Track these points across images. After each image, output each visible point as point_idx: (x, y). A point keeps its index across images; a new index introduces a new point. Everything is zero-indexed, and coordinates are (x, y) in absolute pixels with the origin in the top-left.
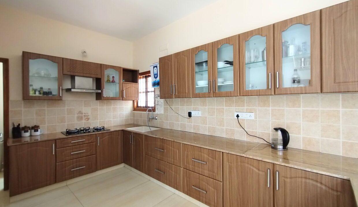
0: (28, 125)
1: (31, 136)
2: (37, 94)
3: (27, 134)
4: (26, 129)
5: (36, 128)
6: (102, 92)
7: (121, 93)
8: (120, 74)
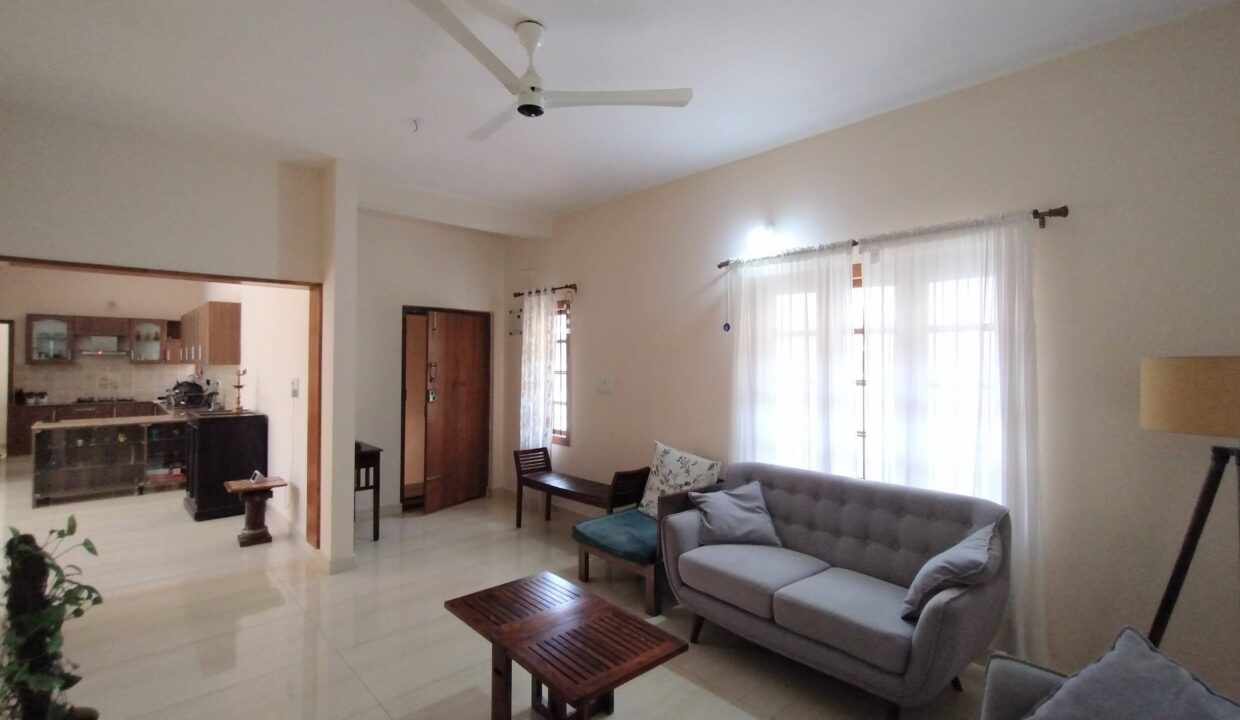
0: (33, 392)
2: (43, 357)
4: (31, 395)
5: (42, 395)
6: (129, 353)
7: (163, 353)
8: (162, 330)
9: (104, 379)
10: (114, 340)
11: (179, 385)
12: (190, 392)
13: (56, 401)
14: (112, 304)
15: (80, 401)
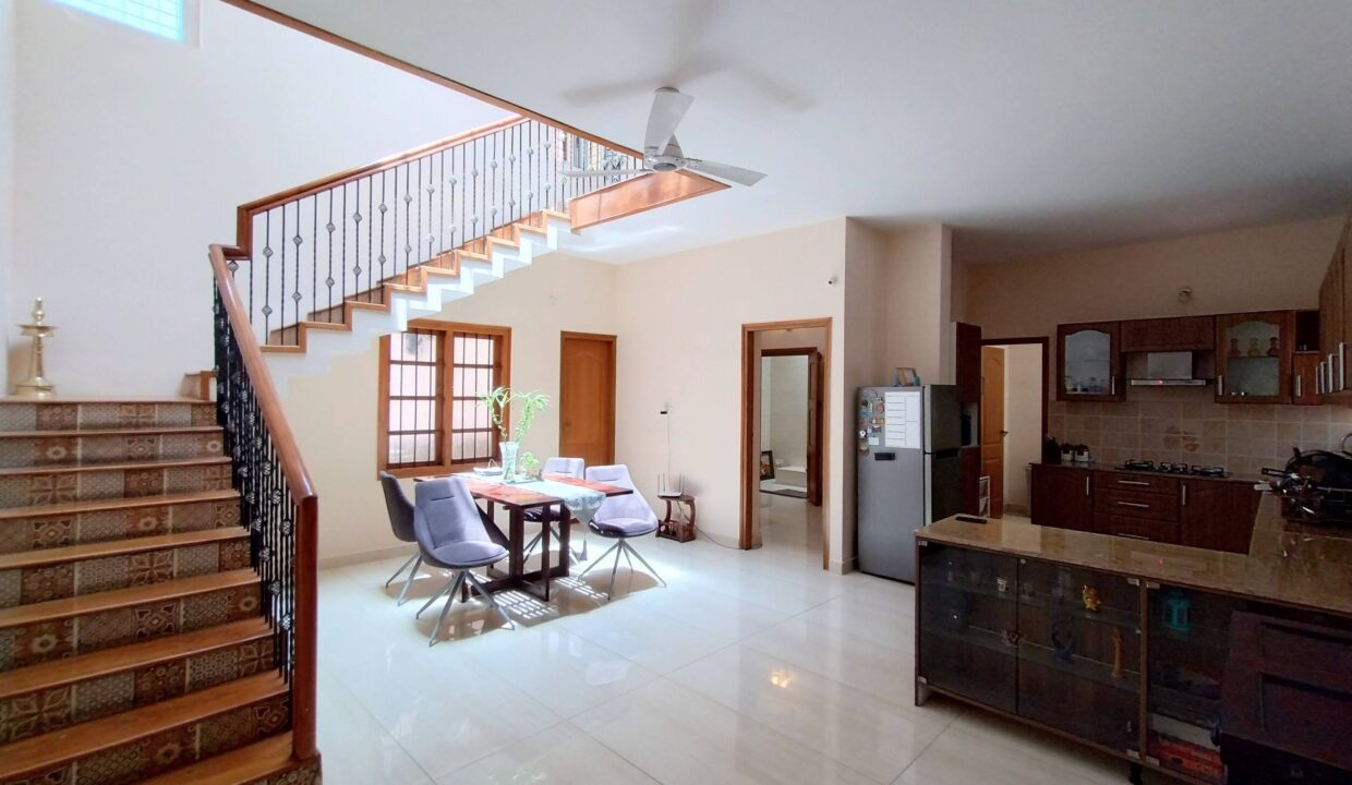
0: (1071, 443)
1: (1073, 461)
2: (1078, 390)
3: (1067, 457)
4: (1067, 448)
5: (1080, 449)
6: (1211, 382)
7: (1287, 383)
8: (1283, 331)
9: (1171, 430)
10: (1186, 359)
11: (1300, 461)
12: (1325, 483)
13: (1101, 462)
14: (1187, 294)
15: (1131, 466)
